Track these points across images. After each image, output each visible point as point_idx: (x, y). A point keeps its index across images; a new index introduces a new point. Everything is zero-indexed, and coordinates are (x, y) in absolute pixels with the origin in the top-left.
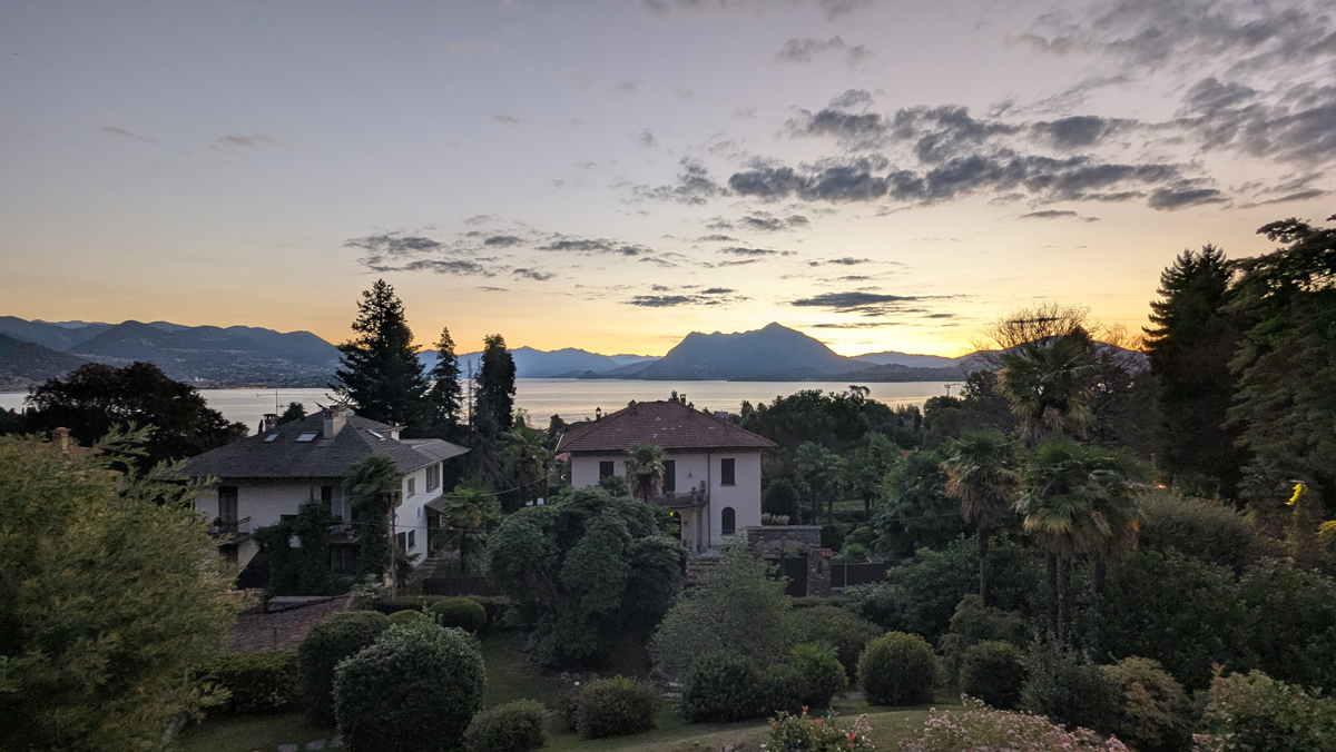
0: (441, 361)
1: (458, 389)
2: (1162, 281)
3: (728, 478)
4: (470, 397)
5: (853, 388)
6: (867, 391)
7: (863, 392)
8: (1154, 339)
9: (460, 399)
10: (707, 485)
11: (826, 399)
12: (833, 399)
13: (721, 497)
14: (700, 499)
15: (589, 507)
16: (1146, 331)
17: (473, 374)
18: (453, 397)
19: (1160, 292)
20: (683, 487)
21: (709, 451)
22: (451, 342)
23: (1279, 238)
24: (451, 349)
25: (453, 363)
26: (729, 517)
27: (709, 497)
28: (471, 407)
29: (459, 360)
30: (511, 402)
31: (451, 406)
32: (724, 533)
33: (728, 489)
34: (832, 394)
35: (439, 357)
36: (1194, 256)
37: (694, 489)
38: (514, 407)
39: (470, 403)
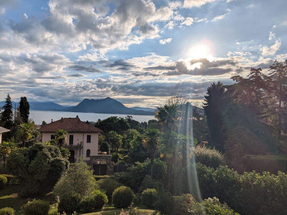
0: (6, 103)
1: (12, 112)
2: (208, 90)
3: (89, 140)
4: (15, 115)
5: (128, 116)
6: (132, 117)
7: (131, 117)
8: (205, 106)
9: (12, 115)
10: (82, 142)
11: (118, 119)
12: (120, 119)
13: (86, 146)
14: (80, 147)
15: (39, 148)
16: (203, 103)
17: (17, 108)
18: (10, 114)
19: (207, 93)
20: (75, 143)
21: (84, 132)
22: (10, 98)
23: (236, 80)
24: (10, 100)
25: (10, 104)
26: (88, 152)
27: (83, 146)
28: (15, 118)
29: (12, 103)
30: (28, 117)
31: (9, 117)
32: (87, 157)
33: (89, 144)
34: (120, 118)
35: (6, 102)
36: (215, 84)
37: (78, 144)
38: (29, 118)
39: (15, 117)
